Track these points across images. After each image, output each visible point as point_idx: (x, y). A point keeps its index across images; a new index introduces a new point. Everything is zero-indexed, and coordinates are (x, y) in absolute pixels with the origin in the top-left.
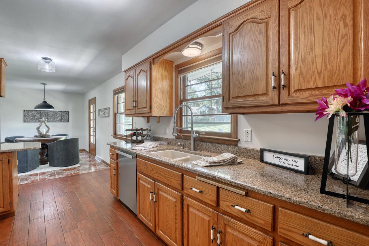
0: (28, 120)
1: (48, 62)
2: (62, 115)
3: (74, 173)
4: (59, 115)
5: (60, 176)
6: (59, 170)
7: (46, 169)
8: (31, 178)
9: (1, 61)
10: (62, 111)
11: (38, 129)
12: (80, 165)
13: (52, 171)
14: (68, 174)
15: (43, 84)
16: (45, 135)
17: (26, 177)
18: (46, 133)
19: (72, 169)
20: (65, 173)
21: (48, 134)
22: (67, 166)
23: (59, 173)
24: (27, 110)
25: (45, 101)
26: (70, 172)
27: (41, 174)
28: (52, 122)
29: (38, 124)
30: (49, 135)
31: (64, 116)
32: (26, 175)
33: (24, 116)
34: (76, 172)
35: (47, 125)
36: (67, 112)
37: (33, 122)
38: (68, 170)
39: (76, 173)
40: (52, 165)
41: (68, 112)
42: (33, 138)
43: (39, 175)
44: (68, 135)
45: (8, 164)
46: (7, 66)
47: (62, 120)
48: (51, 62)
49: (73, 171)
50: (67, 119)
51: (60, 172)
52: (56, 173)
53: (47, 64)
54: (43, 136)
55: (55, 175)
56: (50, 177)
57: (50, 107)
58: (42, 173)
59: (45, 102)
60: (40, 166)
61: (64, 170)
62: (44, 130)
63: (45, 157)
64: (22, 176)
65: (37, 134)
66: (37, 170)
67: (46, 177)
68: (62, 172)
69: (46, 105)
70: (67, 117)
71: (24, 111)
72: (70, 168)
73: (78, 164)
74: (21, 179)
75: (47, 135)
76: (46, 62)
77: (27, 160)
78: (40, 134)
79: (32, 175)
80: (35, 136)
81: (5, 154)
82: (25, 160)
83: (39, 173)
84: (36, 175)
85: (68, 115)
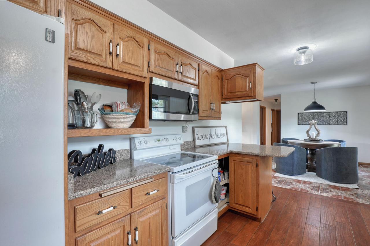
0: (301, 122)
1: (304, 53)
2: (338, 116)
3: (344, 197)
4: (334, 116)
5: (324, 194)
6: (326, 185)
7: (311, 178)
8: (293, 184)
9: (256, 65)
10: (338, 112)
11: (307, 132)
12: (357, 187)
13: (318, 183)
14: (336, 194)
15: (312, 83)
16: (315, 139)
17: (290, 181)
18: (316, 137)
19: (344, 189)
20: (332, 191)
21: (319, 138)
22: (338, 183)
23: (324, 189)
24: (301, 113)
25: (315, 101)
26: (339, 193)
27: (305, 183)
28: (325, 125)
29: (308, 127)
30: (318, 140)
31: (341, 117)
32: (291, 179)
33: (298, 119)
34: (347, 196)
35: (317, 128)
36: (345, 113)
37: (306, 125)
38: (338, 188)
39: (348, 198)
40: (319, 175)
41: (347, 112)
42: (303, 141)
43: (302, 183)
44: (345, 142)
45: (256, 168)
46: (264, 70)
47: (339, 123)
48: (308, 51)
49: (344, 192)
50: (345, 121)
51: (326, 187)
52: (320, 187)
53: (303, 55)
54: (311, 140)
55: (319, 190)
56: (312, 191)
57: (321, 107)
58: (306, 181)
59: (315, 103)
60: (307, 172)
61: (332, 187)
62: (313, 134)
63: (314, 163)
64: (287, 178)
65: (307, 138)
66: (302, 177)
67: (308, 189)
68: (328, 189)
69: (316, 106)
70: (346, 118)
71: (299, 113)
72: (342, 187)
73: (355, 183)
74: (285, 182)
75: (317, 140)
76: (301, 53)
77: (293, 163)
78: (310, 137)
79: (296, 181)
80: (304, 140)
81: (254, 157)
82: (291, 163)
83: (304, 181)
84: (300, 182)
85: (347, 116)
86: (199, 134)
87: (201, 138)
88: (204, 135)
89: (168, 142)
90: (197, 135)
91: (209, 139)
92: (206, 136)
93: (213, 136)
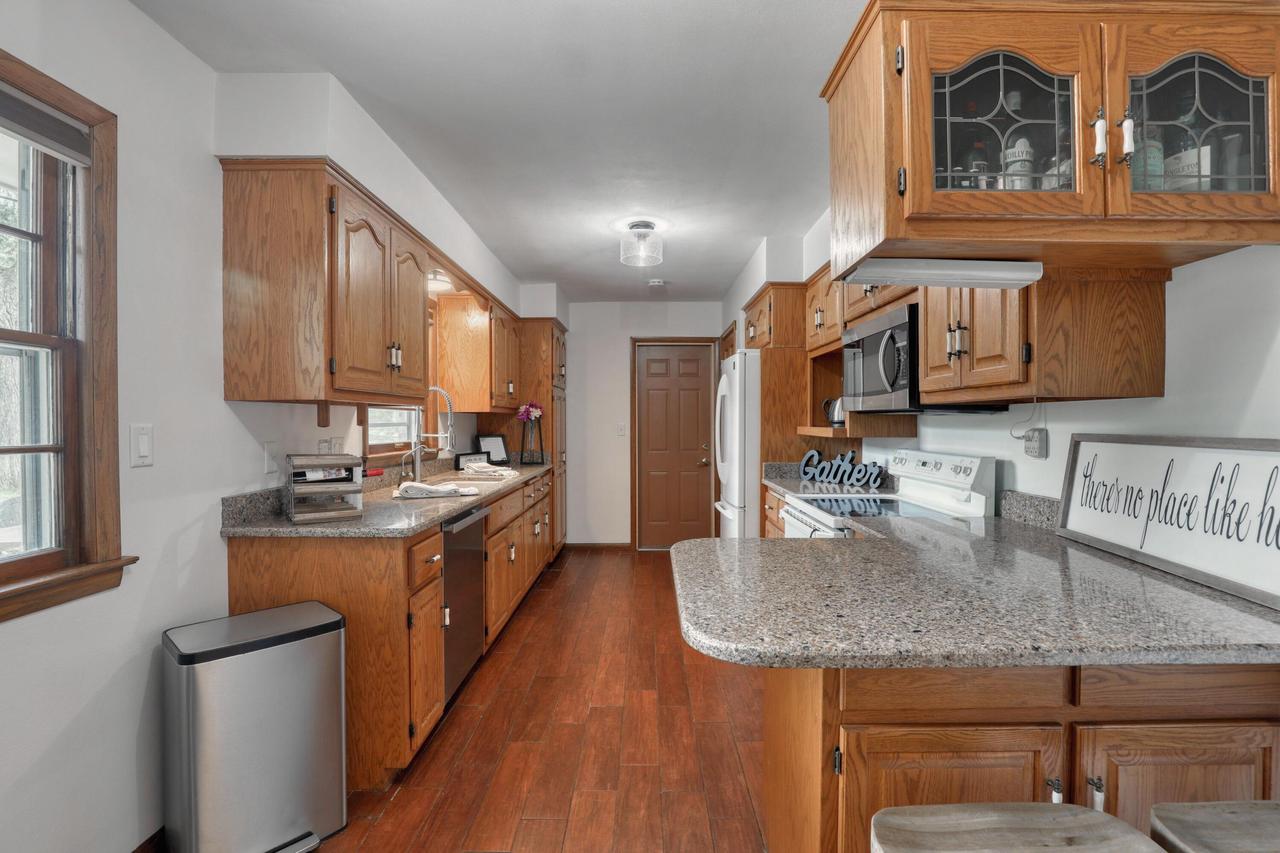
86: (1097, 478)
87: (1099, 497)
88: (1123, 485)
89: (937, 473)
90: (1086, 477)
91: (1143, 516)
92: (1133, 497)
93: (1184, 511)
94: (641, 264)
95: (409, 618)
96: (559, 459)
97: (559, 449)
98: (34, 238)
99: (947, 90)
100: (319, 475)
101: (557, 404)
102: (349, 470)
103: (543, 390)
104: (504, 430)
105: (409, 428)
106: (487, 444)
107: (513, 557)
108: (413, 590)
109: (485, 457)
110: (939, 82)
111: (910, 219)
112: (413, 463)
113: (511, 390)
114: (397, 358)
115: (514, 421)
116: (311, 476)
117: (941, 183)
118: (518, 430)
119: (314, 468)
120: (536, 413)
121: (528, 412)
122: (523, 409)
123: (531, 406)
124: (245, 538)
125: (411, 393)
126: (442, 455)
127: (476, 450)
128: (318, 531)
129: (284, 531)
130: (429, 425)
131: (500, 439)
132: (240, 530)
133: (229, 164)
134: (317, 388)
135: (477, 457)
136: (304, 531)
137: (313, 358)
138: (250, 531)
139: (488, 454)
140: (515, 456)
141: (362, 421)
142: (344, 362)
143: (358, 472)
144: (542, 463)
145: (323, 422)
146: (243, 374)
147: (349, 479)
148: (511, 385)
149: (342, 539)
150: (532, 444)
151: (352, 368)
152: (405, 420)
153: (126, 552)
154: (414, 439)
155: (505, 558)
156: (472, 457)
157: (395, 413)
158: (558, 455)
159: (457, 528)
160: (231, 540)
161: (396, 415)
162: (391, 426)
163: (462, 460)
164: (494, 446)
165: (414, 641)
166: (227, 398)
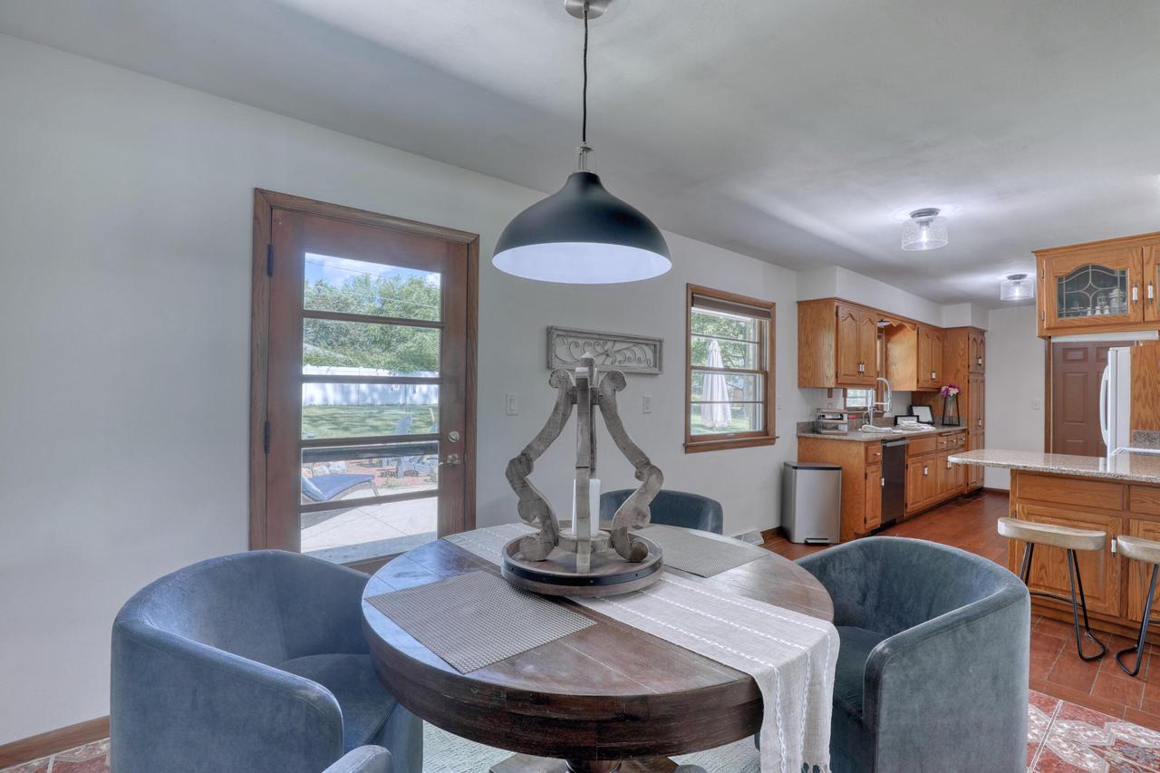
94: (1016, 299)
95: (866, 474)
96: (974, 424)
97: (974, 416)
98: (758, 343)
99: (1064, 282)
100: (830, 417)
101: (973, 386)
102: (841, 415)
103: (960, 375)
104: (931, 402)
105: (867, 400)
106: (916, 410)
107: (926, 473)
108: (868, 464)
109: (916, 418)
110: (1060, 279)
111: (1047, 329)
112: (869, 418)
113: (934, 377)
114: (862, 368)
115: (939, 396)
116: (827, 417)
117: (1060, 315)
118: (941, 403)
119: (828, 413)
120: (953, 391)
121: (947, 391)
122: (944, 389)
123: (951, 386)
124: (804, 437)
125: (869, 383)
126: (886, 415)
127: (910, 414)
128: (832, 437)
129: (819, 436)
130: (879, 397)
131: (928, 408)
132: (803, 434)
133: (800, 303)
134: (831, 383)
135: (910, 418)
136: (826, 436)
137: (830, 372)
138: (807, 435)
139: (918, 417)
140: (939, 420)
141: (845, 396)
142: (842, 372)
143: (845, 416)
144: (959, 425)
145: (830, 396)
146: (805, 378)
147: (841, 419)
148: (934, 374)
149: (840, 440)
150: (951, 410)
151: (845, 375)
152: (865, 395)
153: (777, 435)
154: (869, 405)
155: (920, 472)
156: (907, 418)
157: (859, 391)
158: (974, 421)
159: (888, 445)
160: (799, 437)
161: (859, 392)
162: (859, 398)
163: (899, 419)
164: (924, 412)
165: (868, 485)
166: (799, 387)
